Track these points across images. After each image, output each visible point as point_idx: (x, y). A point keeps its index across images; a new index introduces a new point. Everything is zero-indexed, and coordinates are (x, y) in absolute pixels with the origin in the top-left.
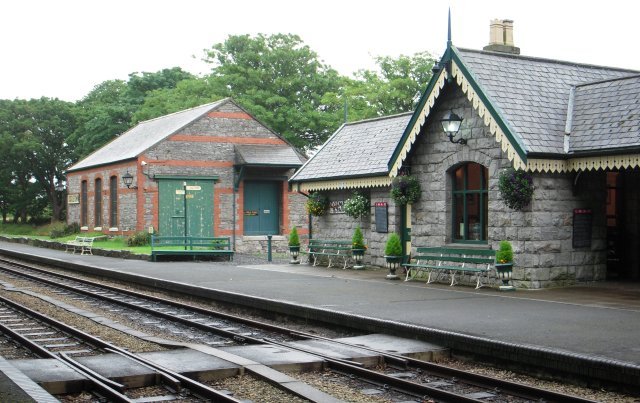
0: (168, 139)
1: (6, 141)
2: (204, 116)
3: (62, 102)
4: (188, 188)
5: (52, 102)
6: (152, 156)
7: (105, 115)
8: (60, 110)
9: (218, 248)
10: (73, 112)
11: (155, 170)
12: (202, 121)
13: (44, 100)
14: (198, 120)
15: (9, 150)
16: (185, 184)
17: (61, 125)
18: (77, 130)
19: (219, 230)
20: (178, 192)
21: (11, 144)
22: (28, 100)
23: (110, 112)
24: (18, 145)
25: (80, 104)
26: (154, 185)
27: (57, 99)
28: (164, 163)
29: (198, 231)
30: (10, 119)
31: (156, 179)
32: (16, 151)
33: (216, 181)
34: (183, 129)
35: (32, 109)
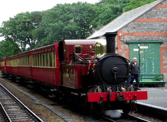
0: (134, 21)
1: (60, 25)
2: (154, 8)
3: (89, 4)
4: (141, 47)
5: (84, 4)
6: (125, 31)
7: (109, 10)
8: (88, 8)
9: (157, 80)
10: (94, 9)
11: (127, 38)
12: (153, 10)
13: (79, 3)
14: (150, 10)
15: (62, 30)
16: (139, 45)
17: (88, 16)
18: (96, 19)
19: (163, 70)
20: (135, 50)
21: (63, 27)
22: (71, 4)
23: (112, 8)
24: (66, 27)
25: (97, 4)
26: (127, 46)
27: (86, 2)
28: (132, 34)
29: (151, 71)
30: (62, 14)
31: (127, 43)
32: (65, 30)
33: (161, 43)
34: (142, 15)
35: (73, 8)
